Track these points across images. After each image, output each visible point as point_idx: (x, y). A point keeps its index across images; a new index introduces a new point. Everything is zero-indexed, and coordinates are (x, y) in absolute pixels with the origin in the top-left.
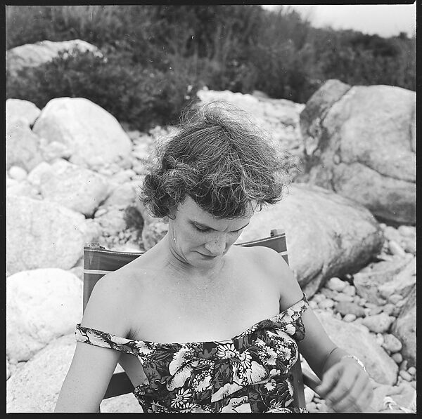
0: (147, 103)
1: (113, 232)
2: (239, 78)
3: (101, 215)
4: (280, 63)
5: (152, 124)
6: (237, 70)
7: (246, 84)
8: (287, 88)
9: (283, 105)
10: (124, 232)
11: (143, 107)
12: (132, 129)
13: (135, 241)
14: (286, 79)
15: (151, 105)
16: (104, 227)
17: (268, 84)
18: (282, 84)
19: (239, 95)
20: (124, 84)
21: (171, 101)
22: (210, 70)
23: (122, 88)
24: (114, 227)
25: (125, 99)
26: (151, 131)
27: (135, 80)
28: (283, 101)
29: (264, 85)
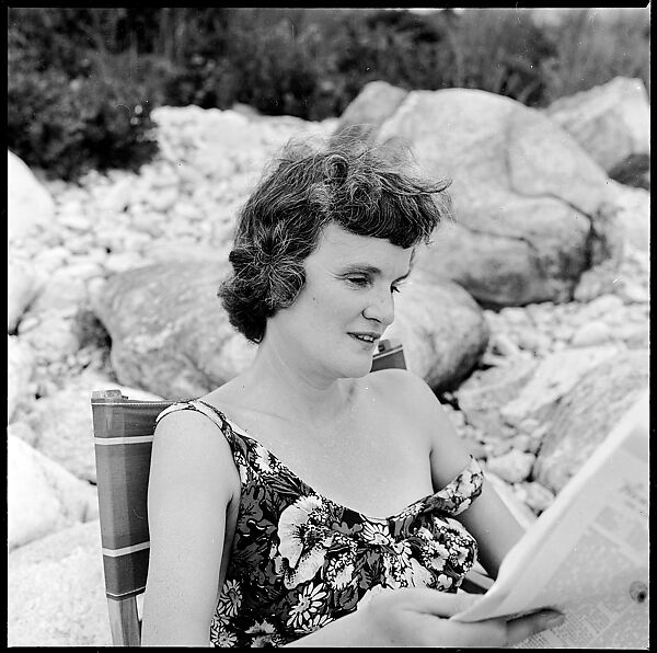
0: (73, 134)
1: (55, 356)
2: (209, 85)
3: (30, 329)
4: (272, 59)
5: (84, 168)
6: (203, 72)
7: (223, 95)
8: (289, 98)
9: (288, 125)
10: (75, 354)
11: (68, 140)
12: (50, 178)
13: (101, 369)
14: (286, 84)
15: (79, 137)
16: (39, 349)
17: (257, 92)
18: (280, 93)
19: (214, 113)
20: (31, 104)
21: (112, 127)
22: (162, 73)
23: (28, 111)
24: (56, 348)
25: (35, 129)
26: (83, 180)
27: (49, 96)
28: (287, 119)
29: (250, 94)
